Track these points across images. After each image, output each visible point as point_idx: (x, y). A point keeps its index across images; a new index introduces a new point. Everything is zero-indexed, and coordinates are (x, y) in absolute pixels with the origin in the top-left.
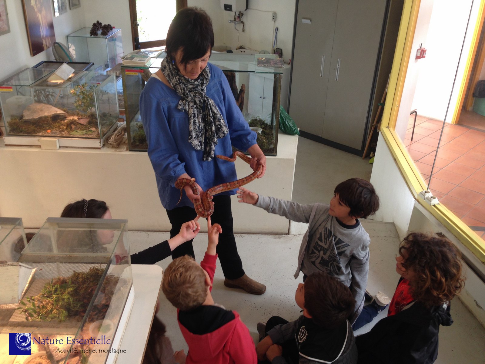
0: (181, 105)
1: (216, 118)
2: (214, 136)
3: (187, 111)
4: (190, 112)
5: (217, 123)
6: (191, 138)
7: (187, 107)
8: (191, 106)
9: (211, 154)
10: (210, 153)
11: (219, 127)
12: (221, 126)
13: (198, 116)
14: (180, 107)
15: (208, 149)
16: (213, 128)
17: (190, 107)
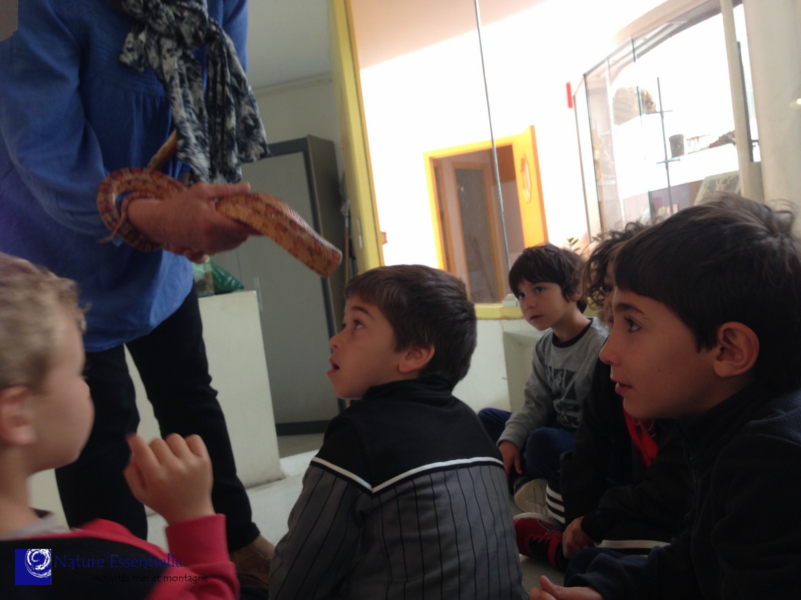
0: (130, 50)
1: (243, 95)
2: (231, 147)
3: (155, 65)
4: (166, 68)
5: (246, 110)
7: (153, 54)
8: (169, 51)
11: (251, 123)
12: (256, 121)
13: (192, 82)
14: (128, 58)
16: (232, 122)
17: (164, 52)
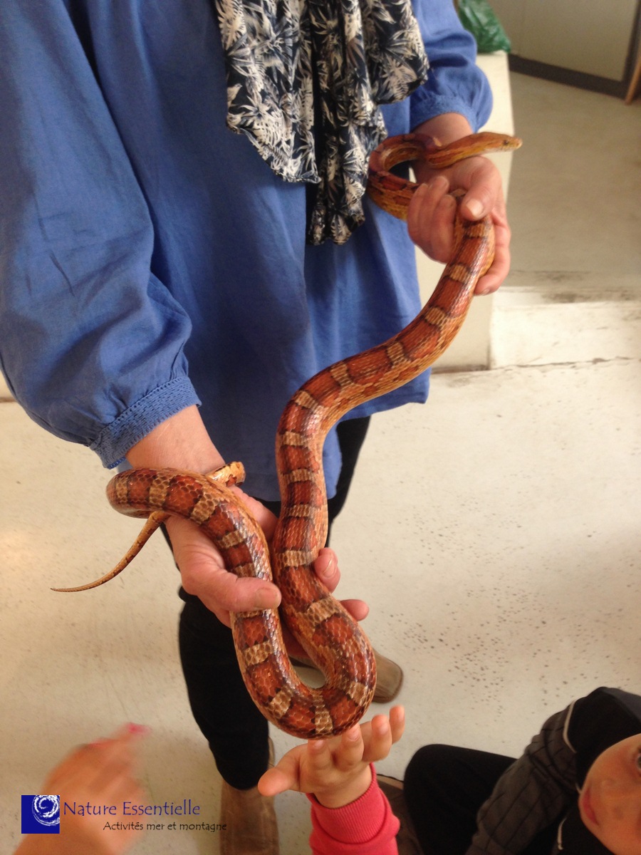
6: (244, 96)
9: (345, 200)
10: (342, 192)
15: (332, 171)
